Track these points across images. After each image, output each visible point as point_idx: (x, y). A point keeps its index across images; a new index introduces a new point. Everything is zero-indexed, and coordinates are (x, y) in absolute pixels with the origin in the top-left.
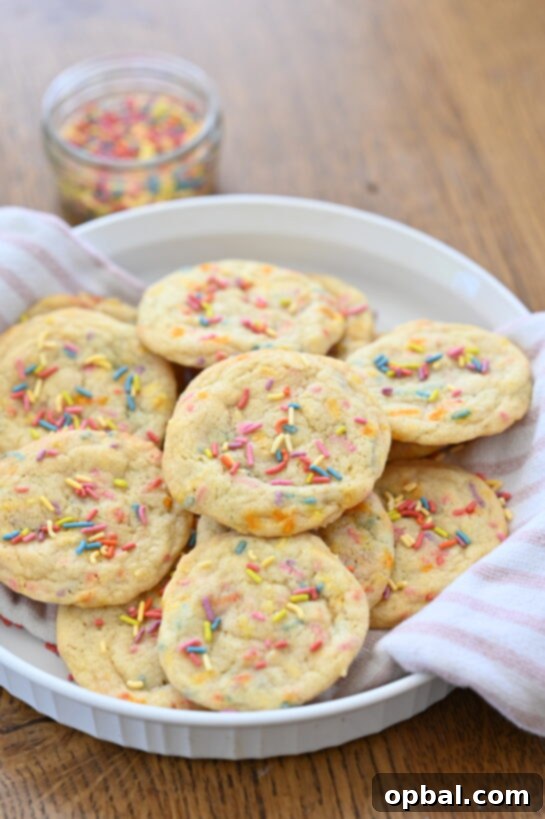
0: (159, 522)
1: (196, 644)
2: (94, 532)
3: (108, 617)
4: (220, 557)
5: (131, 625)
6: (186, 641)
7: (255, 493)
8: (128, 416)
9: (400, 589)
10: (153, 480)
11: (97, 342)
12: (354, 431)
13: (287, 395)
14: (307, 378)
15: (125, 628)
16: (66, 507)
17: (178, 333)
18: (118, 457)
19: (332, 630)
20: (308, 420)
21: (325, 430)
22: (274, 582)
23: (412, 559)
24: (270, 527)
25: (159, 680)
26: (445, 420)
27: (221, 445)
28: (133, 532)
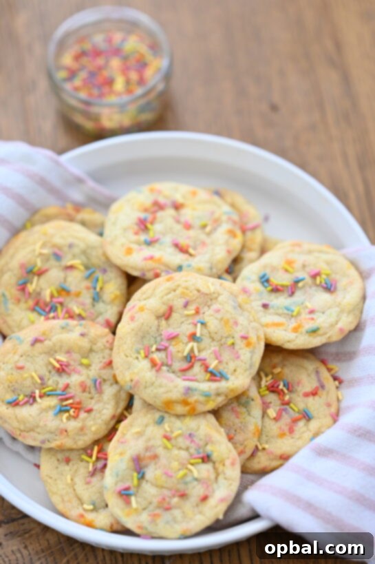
0: (109, 391)
1: (127, 489)
2: (67, 399)
3: (73, 455)
4: (147, 426)
5: (88, 462)
6: (121, 486)
7: (172, 386)
8: (94, 306)
9: (264, 449)
10: (106, 360)
11: (76, 250)
12: (240, 344)
13: (197, 312)
14: (211, 300)
15: (83, 464)
16: (49, 379)
17: (129, 251)
18: (85, 343)
19: (215, 486)
20: (210, 333)
21: (221, 340)
22: (180, 448)
23: (273, 428)
24: (180, 409)
25: (103, 504)
26: (301, 333)
27: (152, 346)
28: (92, 398)
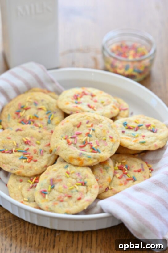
0: (46, 156)
1: (45, 191)
2: (26, 154)
3: (24, 179)
4: (60, 168)
5: (30, 183)
6: (42, 189)
7: (74, 151)
8: (47, 125)
9: (111, 189)
10: (48, 144)
11: (44, 103)
12: (108, 139)
13: (92, 126)
14: (99, 122)
15: (28, 184)
16: (20, 146)
17: (68, 104)
18: (40, 135)
19: (85, 195)
20: (96, 134)
21: (100, 138)
22: (73, 178)
23: (117, 181)
24: (76, 162)
25: (33, 200)
26: (137, 143)
27: (69, 136)
28: (38, 157)
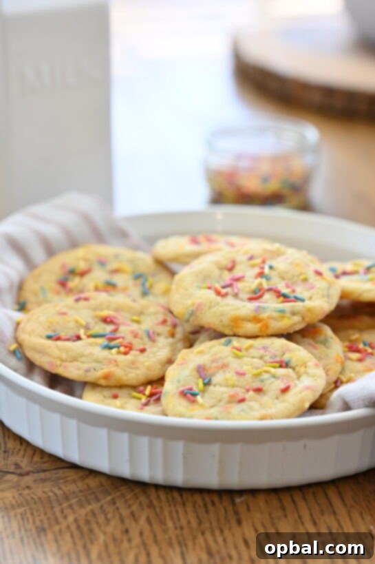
0: (164, 341)
1: (190, 389)
2: (115, 339)
3: (121, 393)
4: (212, 347)
5: (140, 398)
6: (183, 388)
7: (240, 306)
8: (143, 299)
9: (348, 380)
10: (161, 319)
11: (122, 259)
12: (313, 278)
13: (264, 261)
14: (278, 255)
15: (135, 400)
16: (95, 326)
18: (135, 305)
19: (297, 382)
20: (279, 274)
21: (292, 279)
22: (253, 357)
23: (357, 366)
24: (251, 328)
27: (215, 285)
28: (145, 343)
